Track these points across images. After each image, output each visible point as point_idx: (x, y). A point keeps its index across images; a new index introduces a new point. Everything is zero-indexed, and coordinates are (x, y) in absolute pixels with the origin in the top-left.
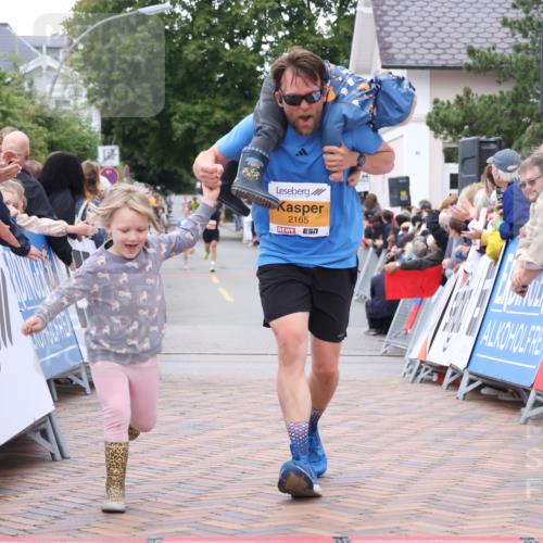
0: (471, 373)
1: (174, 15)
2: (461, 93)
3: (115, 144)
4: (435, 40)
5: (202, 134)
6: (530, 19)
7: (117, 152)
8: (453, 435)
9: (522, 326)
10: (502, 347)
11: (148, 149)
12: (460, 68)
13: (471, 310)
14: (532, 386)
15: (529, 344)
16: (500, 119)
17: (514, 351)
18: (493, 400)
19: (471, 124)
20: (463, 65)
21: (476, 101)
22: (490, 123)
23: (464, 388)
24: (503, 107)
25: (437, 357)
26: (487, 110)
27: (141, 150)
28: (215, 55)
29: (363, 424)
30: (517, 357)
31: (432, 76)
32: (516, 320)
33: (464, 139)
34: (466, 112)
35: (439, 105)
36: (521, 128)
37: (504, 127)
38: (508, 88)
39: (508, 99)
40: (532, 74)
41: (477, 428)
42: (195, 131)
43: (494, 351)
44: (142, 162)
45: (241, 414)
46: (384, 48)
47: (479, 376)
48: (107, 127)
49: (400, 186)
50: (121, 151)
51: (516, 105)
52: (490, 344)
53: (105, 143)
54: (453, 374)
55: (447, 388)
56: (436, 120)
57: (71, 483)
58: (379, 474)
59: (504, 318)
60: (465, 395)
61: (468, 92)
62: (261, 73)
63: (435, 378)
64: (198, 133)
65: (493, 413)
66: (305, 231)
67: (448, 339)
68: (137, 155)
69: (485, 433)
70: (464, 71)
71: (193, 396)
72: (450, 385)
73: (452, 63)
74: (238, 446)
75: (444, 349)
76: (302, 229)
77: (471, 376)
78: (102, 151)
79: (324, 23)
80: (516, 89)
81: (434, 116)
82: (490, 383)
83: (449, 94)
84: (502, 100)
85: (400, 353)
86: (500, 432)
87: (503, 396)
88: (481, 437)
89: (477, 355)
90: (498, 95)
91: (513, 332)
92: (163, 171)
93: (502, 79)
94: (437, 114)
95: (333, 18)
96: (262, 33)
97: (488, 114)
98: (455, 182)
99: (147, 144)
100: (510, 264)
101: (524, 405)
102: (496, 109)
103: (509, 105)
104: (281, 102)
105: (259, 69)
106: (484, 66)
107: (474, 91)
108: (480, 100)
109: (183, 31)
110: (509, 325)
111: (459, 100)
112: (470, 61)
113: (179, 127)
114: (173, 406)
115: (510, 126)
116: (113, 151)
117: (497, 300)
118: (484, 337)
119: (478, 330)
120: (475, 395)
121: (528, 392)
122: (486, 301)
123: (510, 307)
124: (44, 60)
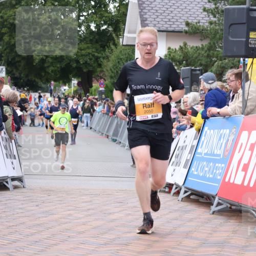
0: (186, 188)
2: (182, 45)
3: (3, 65)
4: (169, 17)
5: (49, 62)
6: (217, 8)
7: (4, 69)
8: (176, 219)
9: (211, 164)
10: (201, 175)
11: (20, 68)
12: (181, 32)
13: (186, 155)
14: (216, 195)
15: (215, 173)
16: (201, 58)
17: (208, 176)
18: (196, 202)
19: (187, 61)
20: (183, 31)
21: (189, 49)
22: (196, 60)
23: (182, 195)
24: (203, 52)
26: (195, 53)
27: (17, 69)
29: (130, 212)
30: (209, 179)
31: (167, 36)
32: (209, 161)
33: (183, 68)
34: (184, 54)
35: (171, 50)
36: (212, 63)
37: (203, 62)
38: (205, 43)
39: (206, 49)
40: (218, 36)
41: (189, 216)
42: (45, 60)
43: (197, 177)
44: (17, 75)
45: (68, 206)
46: (143, 21)
47: (190, 189)
50: (6, 69)
51: (210, 52)
52: (196, 173)
54: (176, 188)
55: (173, 195)
56: (169, 58)
58: (139, 239)
59: (203, 159)
60: (182, 199)
61: (185, 44)
62: (80, 31)
63: (167, 190)
64: (47, 61)
65: (197, 209)
67: (174, 170)
68: (14, 71)
69: (192, 218)
70: (184, 33)
71: (42, 197)
72: (174, 193)
73: (177, 29)
74: (66, 223)
75: (172, 175)
77: (186, 189)
80: (210, 43)
81: (168, 56)
82: (195, 193)
83: (176, 45)
84: (203, 49)
86: (200, 218)
87: (201, 200)
88: (191, 220)
89: (189, 178)
90: (201, 46)
91: (207, 167)
92: (28, 80)
93: (203, 38)
94: (170, 55)
95: (117, 5)
96: (81, 10)
97: (195, 55)
99: (20, 66)
100: (206, 132)
101: (212, 205)
102: (199, 54)
103: (206, 51)
105: (78, 29)
106: (194, 31)
107: (188, 44)
108: (192, 48)
110: (205, 163)
111: (181, 48)
112: (187, 29)
113: (37, 58)
114: (33, 202)
115: (206, 62)
116: (2, 69)
117: (199, 150)
118: (193, 169)
119: (189, 165)
120: (187, 199)
121: (214, 197)
122: (194, 151)
123: (206, 154)
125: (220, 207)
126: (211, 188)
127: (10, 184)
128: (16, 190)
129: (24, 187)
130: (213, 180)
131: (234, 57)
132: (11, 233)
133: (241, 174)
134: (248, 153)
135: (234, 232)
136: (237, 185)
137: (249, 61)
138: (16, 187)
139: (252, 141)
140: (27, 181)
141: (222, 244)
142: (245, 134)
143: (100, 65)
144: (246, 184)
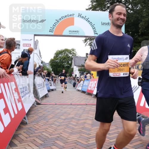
0: (81, 90)
4: (79, 64)
8: (80, 95)
13: (81, 85)
20: (81, 66)
23: (81, 92)
25: (79, 89)
27: (55, 72)
28: (61, 64)
31: (78, 67)
33: (81, 72)
41: (82, 95)
43: (83, 89)
46: (75, 64)
48: (52, 70)
49: (76, 75)
55: (79, 92)
57: (49, 99)
58: (74, 98)
78: (52, 72)
79: (70, 62)
82: (83, 91)
83: (80, 68)
85: (76, 89)
86: (84, 95)
91: (85, 87)
94: (79, 70)
97: (83, 70)
98: (80, 75)
100: (85, 82)
108: (82, 68)
113: (58, 70)
119: (82, 87)
120: (82, 92)
122: (83, 84)
123: (85, 85)
124: (48, 65)
125: (87, 93)
126: (85, 90)
127: (54, 90)
130: (86, 89)
133: (90, 88)
134: (91, 85)
136: (89, 90)
140: (57, 89)
141: (87, 99)
142: (91, 82)
143: (68, 71)
144: (91, 90)
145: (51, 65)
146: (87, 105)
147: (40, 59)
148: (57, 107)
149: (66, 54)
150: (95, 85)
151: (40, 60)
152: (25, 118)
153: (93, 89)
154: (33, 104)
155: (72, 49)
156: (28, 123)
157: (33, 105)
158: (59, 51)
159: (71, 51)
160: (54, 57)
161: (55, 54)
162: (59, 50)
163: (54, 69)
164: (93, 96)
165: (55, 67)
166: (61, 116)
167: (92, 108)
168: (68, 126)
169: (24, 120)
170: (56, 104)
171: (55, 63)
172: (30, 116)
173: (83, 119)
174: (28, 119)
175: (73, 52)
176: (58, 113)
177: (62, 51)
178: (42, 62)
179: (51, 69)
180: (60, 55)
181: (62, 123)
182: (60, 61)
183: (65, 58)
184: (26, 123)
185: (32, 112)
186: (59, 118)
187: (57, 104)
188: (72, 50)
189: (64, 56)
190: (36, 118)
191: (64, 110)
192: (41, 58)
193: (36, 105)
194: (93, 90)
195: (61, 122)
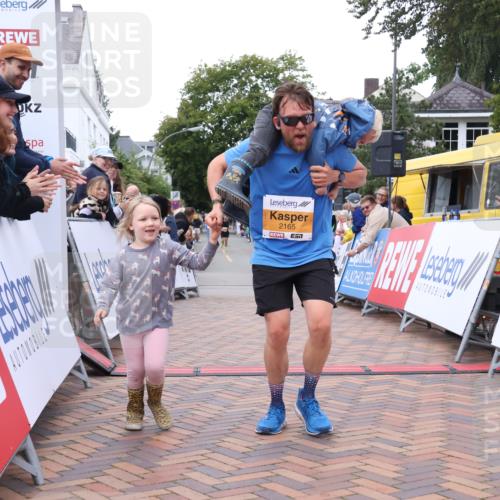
0: (339, 292)
1: (205, 132)
3: (178, 190)
7: (179, 194)
9: (362, 272)
10: (353, 282)
11: (193, 192)
13: (339, 265)
14: (366, 299)
15: (365, 280)
17: (359, 283)
18: (349, 306)
23: (336, 300)
27: (190, 193)
30: (360, 286)
32: (360, 270)
41: (343, 318)
43: (349, 284)
44: (190, 198)
45: (236, 312)
47: (343, 295)
48: (175, 183)
50: (181, 194)
52: (348, 280)
53: (174, 190)
59: (355, 268)
65: (349, 312)
66: (292, 236)
68: (188, 196)
69: (345, 320)
71: (214, 304)
74: (235, 326)
76: (290, 234)
77: (339, 295)
78: (172, 193)
82: (347, 298)
86: (352, 320)
87: (353, 304)
88: (343, 322)
89: (342, 285)
91: (358, 275)
99: (193, 190)
101: (363, 308)
104: (279, 125)
109: (208, 138)
110: (356, 272)
116: (177, 193)
117: (351, 260)
118: (346, 277)
119: (342, 273)
120: (341, 303)
121: (364, 302)
123: (358, 264)
124: (146, 153)
125: (369, 310)
126: (361, 293)
127: (186, 294)
128: (193, 299)
129: (198, 296)
130: (364, 286)
131: (382, 176)
132: (188, 336)
133: (388, 280)
134: (394, 262)
135: (382, 331)
136: (385, 290)
137: (394, 179)
138: (191, 296)
139: (397, 251)
140: (201, 291)
141: (370, 342)
142: (391, 245)
144: (392, 288)
145: (165, 153)
146: (368, 373)
147: (100, 121)
148: (201, 387)
149: (248, 88)
150: (414, 263)
151: (100, 127)
152: (23, 454)
153: (407, 283)
154: (70, 374)
155: (282, 58)
156: (41, 481)
157: (66, 380)
158: (209, 71)
159: (278, 71)
160: (184, 109)
161: (189, 88)
162: (210, 65)
163: (184, 174)
164: (404, 325)
165: (192, 165)
166: (227, 435)
167: (397, 392)
168: (265, 489)
169: (20, 462)
170: (197, 374)
171: (191, 139)
172: (54, 439)
173: (350, 454)
174: (42, 458)
175: (287, 73)
176: (210, 421)
177: (224, 70)
178: (114, 139)
179: (168, 179)
180: (217, 95)
181: (231, 474)
182: (217, 129)
183: (244, 109)
184: (34, 477)
185: (66, 418)
186: (216, 448)
187: (203, 371)
188: (281, 65)
189: (238, 97)
190: (86, 450)
191: (241, 402)
192: (109, 113)
193: (84, 376)
194: (404, 290)
195: (226, 468)
